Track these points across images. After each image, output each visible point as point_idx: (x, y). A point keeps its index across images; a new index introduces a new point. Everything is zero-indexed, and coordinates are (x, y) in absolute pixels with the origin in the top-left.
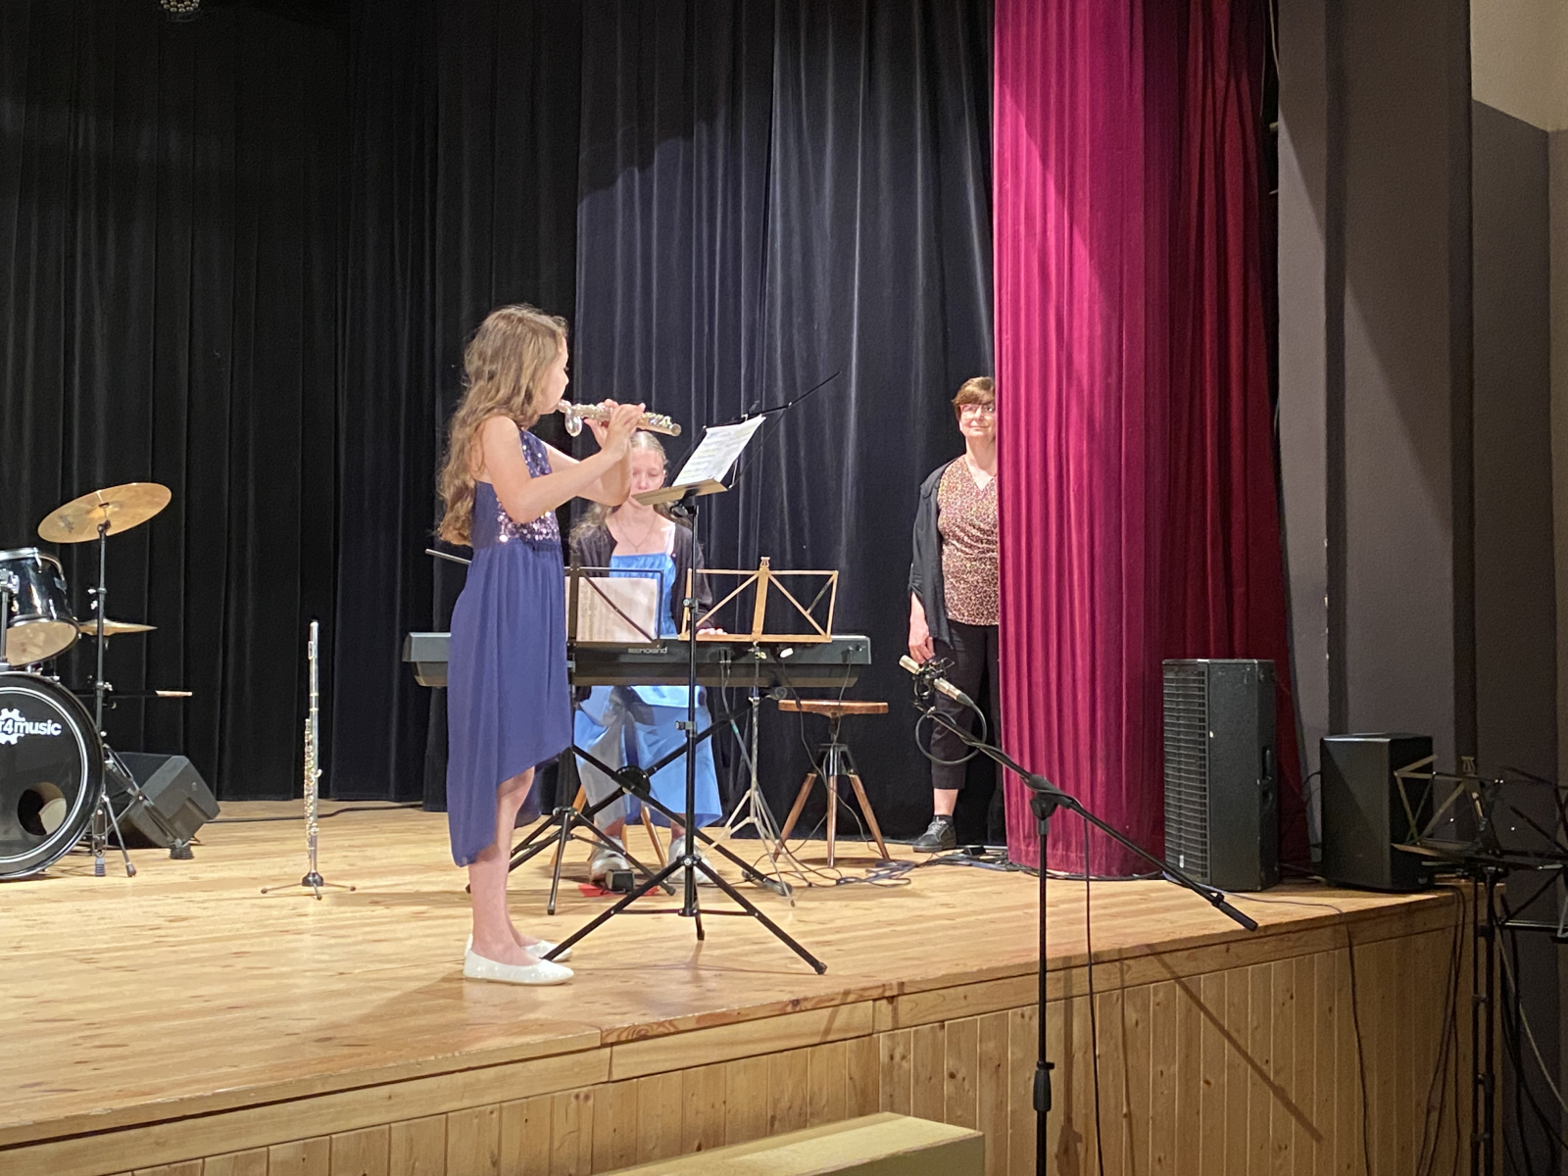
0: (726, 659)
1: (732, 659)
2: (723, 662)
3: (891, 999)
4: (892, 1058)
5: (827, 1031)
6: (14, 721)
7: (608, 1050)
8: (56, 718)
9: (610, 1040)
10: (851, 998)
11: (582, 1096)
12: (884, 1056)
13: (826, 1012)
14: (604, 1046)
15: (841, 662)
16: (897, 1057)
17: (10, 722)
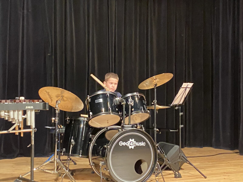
6: (133, 142)
8: (144, 141)
17: (132, 142)
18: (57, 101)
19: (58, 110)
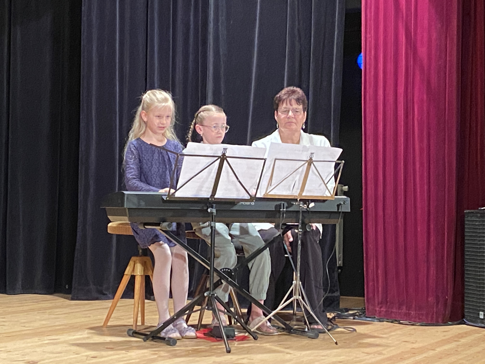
0: (284, 209)
1: (287, 208)
2: (281, 210)
15: (336, 211)
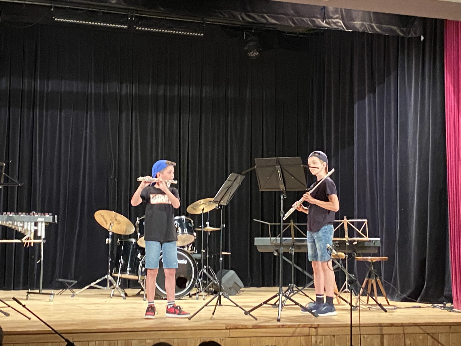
3: (315, 328)
4: (316, 342)
5: (293, 333)
7: (228, 331)
8: (186, 259)
9: (229, 328)
10: (300, 326)
11: (221, 339)
12: (314, 342)
13: (294, 329)
14: (226, 329)
16: (318, 342)
18: (110, 224)
19: (111, 232)
